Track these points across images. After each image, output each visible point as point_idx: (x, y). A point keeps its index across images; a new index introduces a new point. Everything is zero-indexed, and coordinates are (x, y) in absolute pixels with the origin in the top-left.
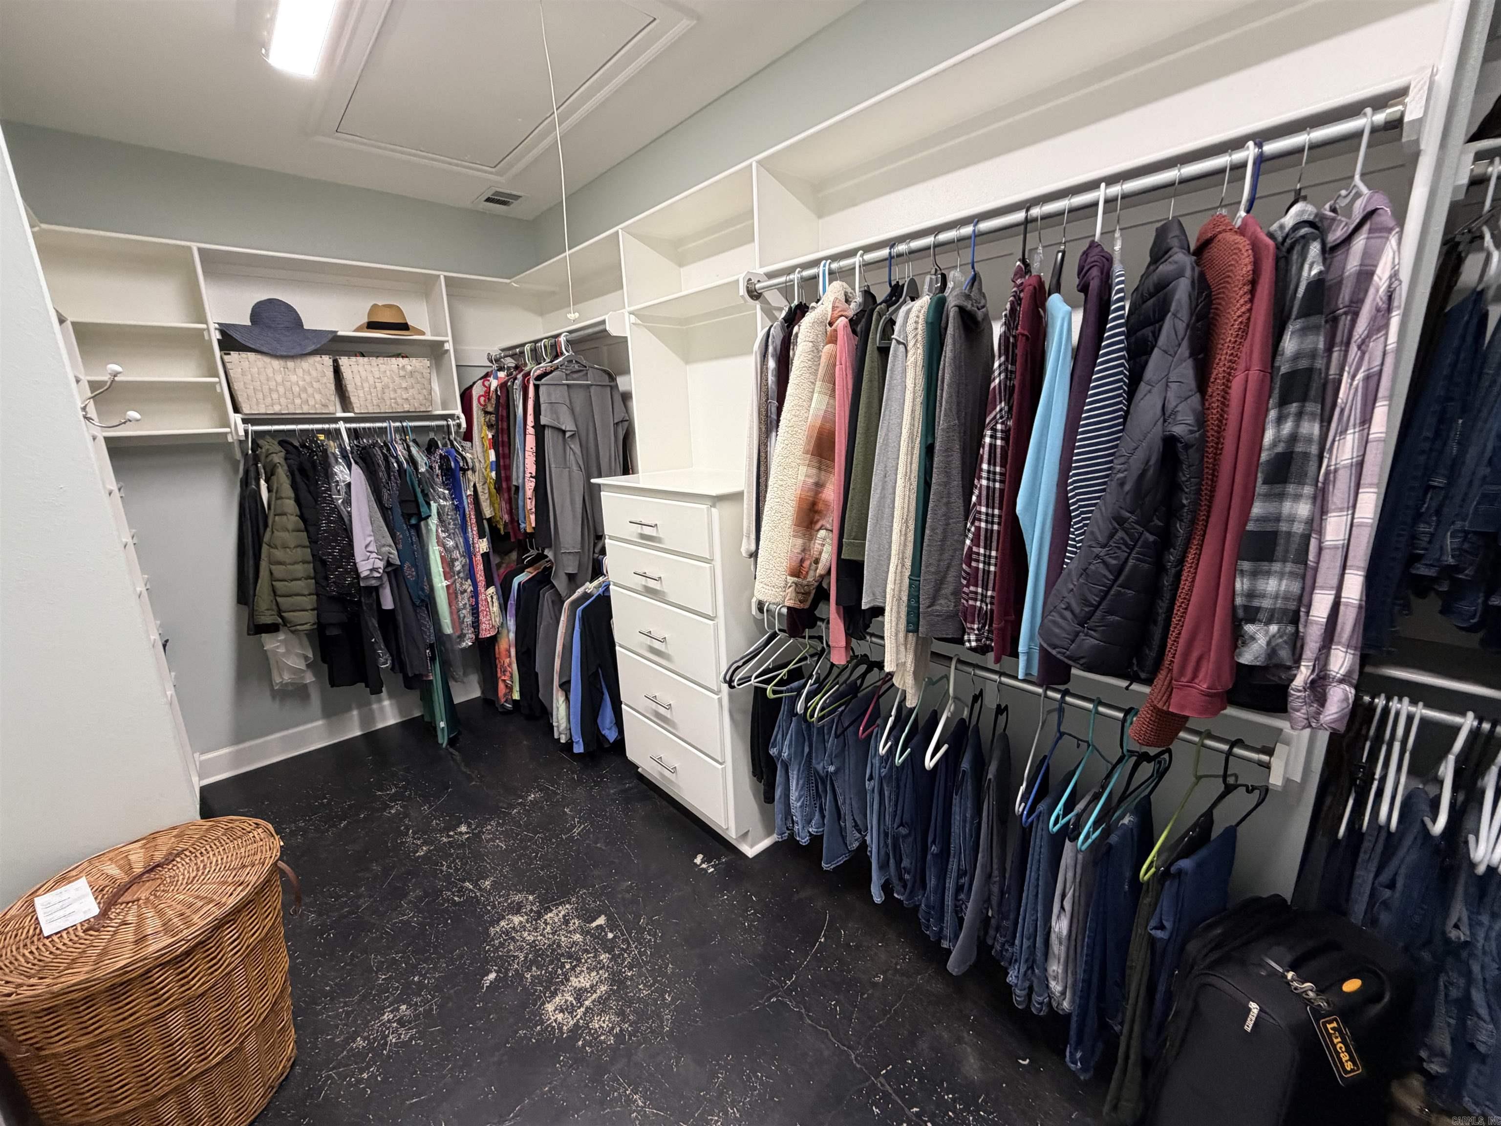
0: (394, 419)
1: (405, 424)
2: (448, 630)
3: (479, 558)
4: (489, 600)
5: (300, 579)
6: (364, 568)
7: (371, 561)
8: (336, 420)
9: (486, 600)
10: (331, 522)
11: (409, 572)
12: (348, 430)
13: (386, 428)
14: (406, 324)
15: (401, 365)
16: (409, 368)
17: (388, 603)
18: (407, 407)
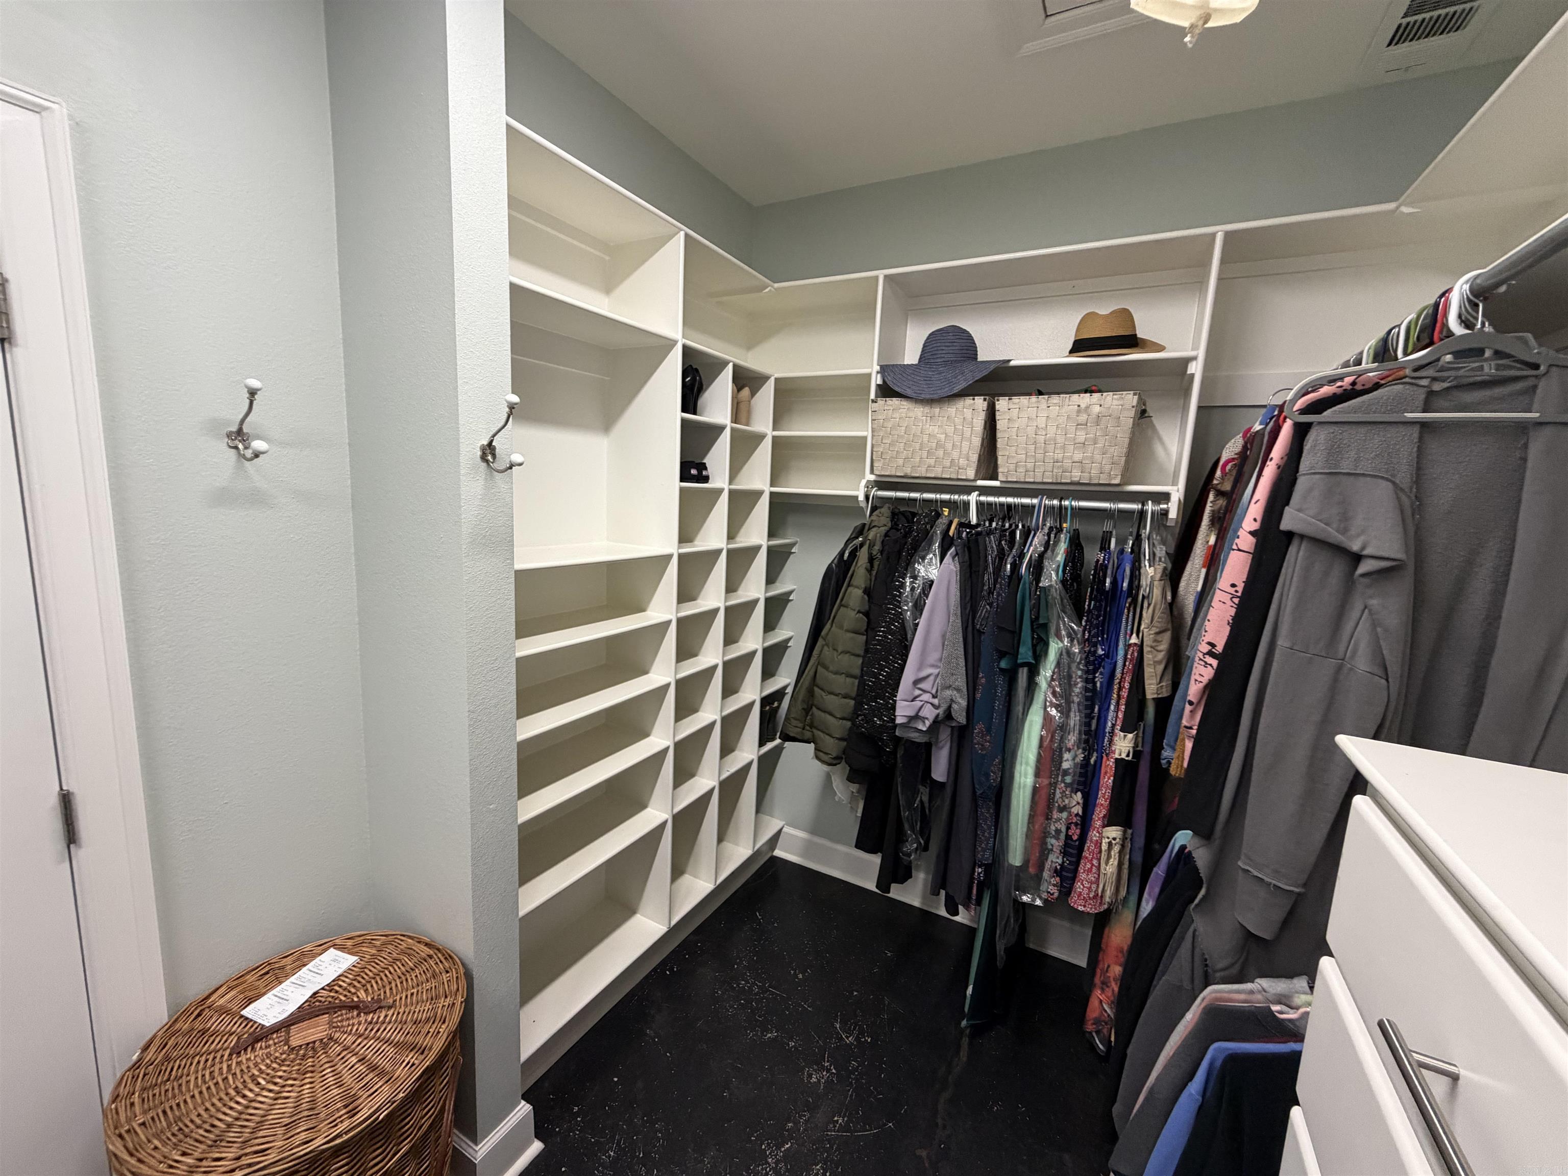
0: (1051, 494)
1: (1066, 503)
2: (1015, 857)
3: (1111, 763)
4: (1104, 847)
5: (837, 695)
6: (903, 711)
7: (918, 704)
8: (968, 490)
9: (1098, 844)
10: (890, 632)
11: (980, 740)
12: (980, 505)
13: (1033, 506)
14: (1134, 336)
15: (1083, 406)
16: (1097, 409)
17: (940, 771)
18: (1076, 476)
